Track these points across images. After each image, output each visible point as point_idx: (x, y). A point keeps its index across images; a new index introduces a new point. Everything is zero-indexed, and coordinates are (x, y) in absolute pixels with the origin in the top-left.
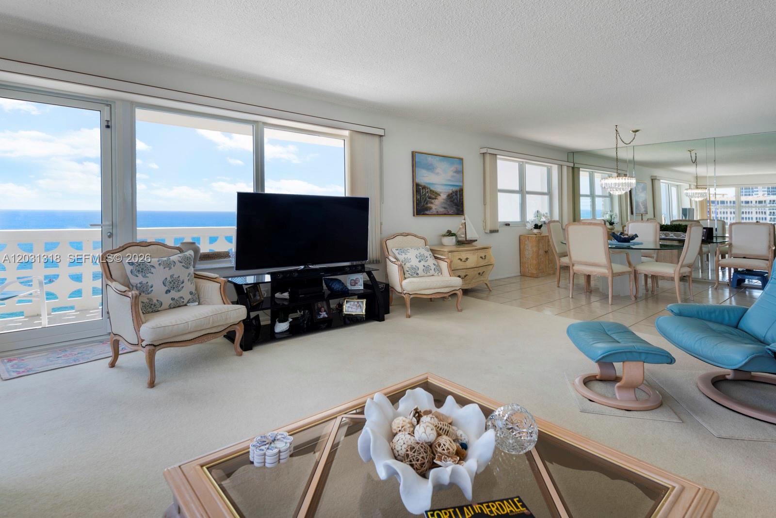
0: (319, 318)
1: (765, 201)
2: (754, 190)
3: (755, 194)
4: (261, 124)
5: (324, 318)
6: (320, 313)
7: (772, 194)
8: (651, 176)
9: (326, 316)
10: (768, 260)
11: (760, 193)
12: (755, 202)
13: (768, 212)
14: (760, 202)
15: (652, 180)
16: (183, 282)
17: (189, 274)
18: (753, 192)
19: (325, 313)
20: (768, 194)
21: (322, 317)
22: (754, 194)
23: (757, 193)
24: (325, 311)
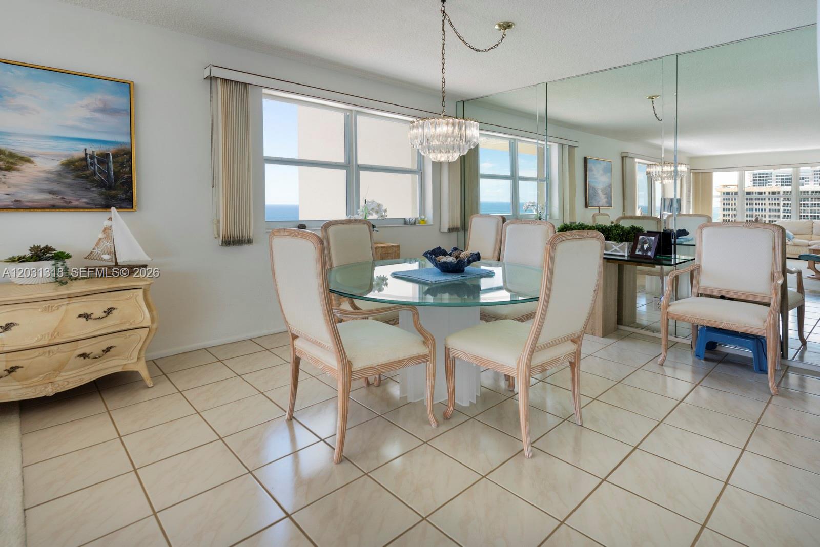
1: (779, 192)
2: (768, 181)
3: (769, 185)
7: (786, 185)
8: (622, 153)
10: (768, 305)
11: (774, 184)
12: (768, 193)
13: (781, 204)
14: (774, 193)
15: (623, 158)
18: (766, 183)
20: (782, 185)
22: (767, 185)
23: (770, 184)
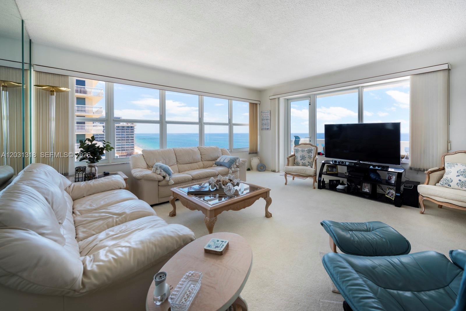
0: (363, 191)
4: (360, 88)
5: (366, 192)
6: (365, 189)
9: (368, 191)
16: (306, 158)
17: (309, 155)
19: (368, 190)
21: (365, 191)
24: (368, 189)
